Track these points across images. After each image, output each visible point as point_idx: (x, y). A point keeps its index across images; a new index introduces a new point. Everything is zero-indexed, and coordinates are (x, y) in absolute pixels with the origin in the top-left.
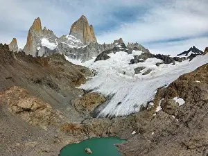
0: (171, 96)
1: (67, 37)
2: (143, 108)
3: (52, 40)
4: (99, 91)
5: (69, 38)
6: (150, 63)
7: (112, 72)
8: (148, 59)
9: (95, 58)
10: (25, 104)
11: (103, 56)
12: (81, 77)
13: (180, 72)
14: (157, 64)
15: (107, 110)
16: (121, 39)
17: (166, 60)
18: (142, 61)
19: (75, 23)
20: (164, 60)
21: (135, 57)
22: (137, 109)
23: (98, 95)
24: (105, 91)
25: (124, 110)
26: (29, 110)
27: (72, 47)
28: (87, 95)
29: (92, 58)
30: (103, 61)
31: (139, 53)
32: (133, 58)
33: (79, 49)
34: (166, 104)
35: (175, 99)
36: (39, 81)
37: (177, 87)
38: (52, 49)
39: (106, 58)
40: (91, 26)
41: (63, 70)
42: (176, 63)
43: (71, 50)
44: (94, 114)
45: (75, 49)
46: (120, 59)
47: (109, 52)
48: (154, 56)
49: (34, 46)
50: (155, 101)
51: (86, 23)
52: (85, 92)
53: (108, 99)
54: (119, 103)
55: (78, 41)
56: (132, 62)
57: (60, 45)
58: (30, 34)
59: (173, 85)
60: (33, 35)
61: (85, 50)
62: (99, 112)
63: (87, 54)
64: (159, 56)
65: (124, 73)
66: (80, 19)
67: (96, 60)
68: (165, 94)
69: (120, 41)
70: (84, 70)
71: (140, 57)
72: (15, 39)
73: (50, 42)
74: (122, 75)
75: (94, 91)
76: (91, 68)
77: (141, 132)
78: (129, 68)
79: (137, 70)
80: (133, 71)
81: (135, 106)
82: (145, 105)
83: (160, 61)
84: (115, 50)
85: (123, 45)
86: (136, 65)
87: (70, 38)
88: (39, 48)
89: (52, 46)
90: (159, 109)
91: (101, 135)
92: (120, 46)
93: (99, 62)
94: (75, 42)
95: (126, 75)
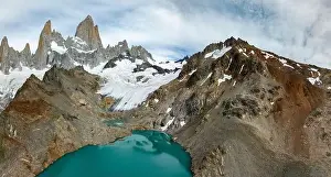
1: (73, 39)
2: (139, 106)
3: (60, 44)
4: (112, 95)
5: (75, 40)
6: (148, 72)
8: (148, 69)
9: (103, 65)
11: (111, 64)
12: (97, 84)
14: (153, 74)
15: (119, 107)
16: (125, 41)
17: (160, 70)
18: (142, 70)
20: (158, 71)
21: (138, 66)
22: (136, 107)
23: (111, 98)
25: (129, 107)
27: (80, 51)
29: (99, 64)
30: (110, 69)
31: (140, 62)
32: (136, 67)
33: (87, 54)
34: (151, 102)
38: (61, 53)
39: (113, 65)
43: (80, 55)
44: (111, 110)
46: (125, 65)
47: (115, 59)
48: (152, 66)
49: (45, 51)
50: (146, 102)
52: (103, 97)
53: (119, 100)
54: (126, 103)
55: (83, 43)
56: (135, 71)
57: (70, 50)
61: (92, 56)
62: (114, 109)
63: (95, 59)
64: (155, 67)
65: (129, 81)
67: (105, 67)
68: (151, 97)
75: (108, 96)
76: (102, 75)
78: (132, 76)
79: (139, 78)
80: (135, 80)
81: (135, 105)
82: (140, 104)
83: (155, 71)
84: (121, 57)
86: (139, 74)
88: (49, 53)
89: (62, 50)
90: (147, 105)
92: (125, 54)
93: (107, 70)
94: (81, 44)
95: (130, 83)
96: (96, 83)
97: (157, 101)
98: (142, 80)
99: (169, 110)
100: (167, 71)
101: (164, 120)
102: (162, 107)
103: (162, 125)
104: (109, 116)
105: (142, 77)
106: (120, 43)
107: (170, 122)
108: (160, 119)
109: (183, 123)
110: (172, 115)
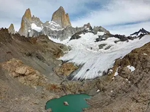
0: (126, 64)
1: (50, 22)
2: (105, 74)
3: (38, 25)
4: (73, 61)
6: (110, 41)
7: (82, 48)
8: (109, 38)
9: (70, 38)
10: (21, 70)
11: (76, 36)
13: (132, 48)
14: (115, 42)
15: (79, 75)
16: (89, 23)
17: (122, 38)
18: (104, 40)
19: (55, 13)
20: (121, 39)
21: (99, 36)
22: (101, 74)
23: (72, 64)
24: (77, 61)
25: (91, 75)
26: (23, 75)
27: (53, 30)
28: (64, 64)
29: (67, 38)
31: (102, 34)
32: (98, 37)
33: (59, 31)
34: (122, 70)
35: (129, 66)
36: (30, 55)
37: (130, 59)
38: (39, 31)
39: (78, 37)
40: (67, 14)
41: (47, 47)
42: (130, 40)
43: (53, 32)
44: (70, 78)
45: (56, 31)
46: (88, 38)
47: (80, 33)
48: (113, 36)
49: (26, 29)
50: (114, 69)
51: (64, 12)
52: (63, 62)
54: (88, 70)
56: (97, 40)
57: (45, 28)
58: (23, 21)
59: (127, 57)
60: (25, 22)
61: (63, 32)
62: (73, 76)
63: (64, 34)
64: (117, 36)
65: (92, 49)
66: (59, 9)
67: (71, 39)
68: (121, 63)
69: (88, 25)
70: (62, 46)
71: (103, 36)
72: (12, 25)
73: (37, 26)
74: (90, 50)
75: (70, 62)
77: (104, 90)
78: (95, 45)
79: (101, 46)
80: (98, 47)
81: (99, 72)
82: (106, 71)
83: (117, 39)
84: (85, 31)
85: (91, 28)
86: (100, 43)
87: (52, 24)
88: (29, 31)
89: (39, 29)
90: (116, 74)
91: (75, 93)
93: (73, 40)
94: (55, 26)
95: (92, 50)
97: (133, 69)
98: (104, 47)
100: (130, 38)
105: (104, 45)
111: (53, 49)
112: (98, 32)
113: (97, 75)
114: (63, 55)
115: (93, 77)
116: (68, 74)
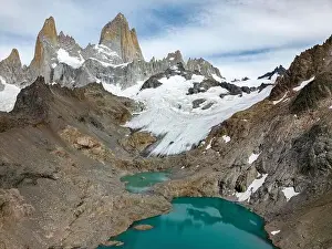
0: (222, 134)
1: (96, 47)
2: (194, 147)
3: (73, 53)
4: (149, 130)
6: (212, 94)
7: (165, 106)
8: (211, 89)
9: (141, 83)
10: (83, 141)
11: (152, 83)
12: (126, 112)
14: (221, 96)
15: (158, 149)
16: (178, 51)
17: (233, 90)
18: (203, 91)
19: (108, 26)
20: (230, 90)
21: (195, 84)
22: (189, 148)
23: (147, 134)
24: (155, 130)
25: (176, 149)
26: (87, 147)
27: (106, 65)
28: (135, 134)
29: (135, 83)
30: (152, 89)
31: (199, 79)
32: (192, 86)
33: (117, 69)
34: (216, 142)
35: (224, 137)
36: (82, 120)
38: (75, 67)
39: (157, 85)
40: (133, 30)
41: (103, 104)
42: (244, 93)
43: (105, 70)
44: (145, 154)
45: (111, 68)
46: (175, 85)
47: (160, 76)
48: (219, 84)
49: (46, 62)
50: (207, 141)
51: (126, 26)
52: (133, 131)
53: (160, 138)
54: (171, 143)
55: (113, 54)
56: (191, 92)
57: (88, 62)
58: (38, 43)
60: (45, 45)
61: (126, 70)
62: (150, 152)
63: (128, 76)
64: (224, 85)
65: (180, 108)
66: (116, 19)
67: (143, 87)
69: (177, 55)
70: (128, 103)
71: (201, 85)
72: (15, 51)
73: (71, 55)
74: (177, 110)
75: (143, 130)
76: (137, 99)
78: (186, 101)
79: (196, 103)
80: (191, 105)
81: (188, 145)
82: (197, 144)
83: (224, 91)
84: (170, 73)
85: (181, 67)
86: (195, 97)
87: (101, 50)
88: (54, 65)
89: (75, 62)
90: (209, 146)
92: (175, 68)
93: (146, 91)
94: (108, 56)
95: (181, 111)
96: (125, 109)
97: (227, 139)
98: (202, 105)
99: (253, 158)
100: (245, 89)
101: (243, 178)
102: (238, 152)
103: (239, 189)
104: (138, 166)
105: (201, 101)
106: (170, 55)
107: (256, 184)
108: (234, 176)
109: (289, 193)
110: (260, 170)
111: (113, 108)
112: (194, 76)
113: (184, 149)
114: (130, 118)
115: (177, 152)
116: (142, 148)
